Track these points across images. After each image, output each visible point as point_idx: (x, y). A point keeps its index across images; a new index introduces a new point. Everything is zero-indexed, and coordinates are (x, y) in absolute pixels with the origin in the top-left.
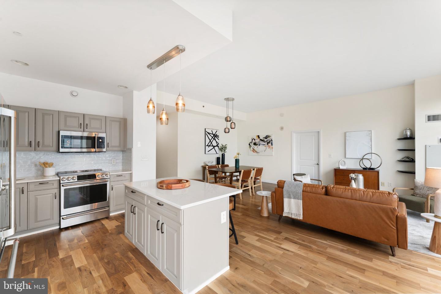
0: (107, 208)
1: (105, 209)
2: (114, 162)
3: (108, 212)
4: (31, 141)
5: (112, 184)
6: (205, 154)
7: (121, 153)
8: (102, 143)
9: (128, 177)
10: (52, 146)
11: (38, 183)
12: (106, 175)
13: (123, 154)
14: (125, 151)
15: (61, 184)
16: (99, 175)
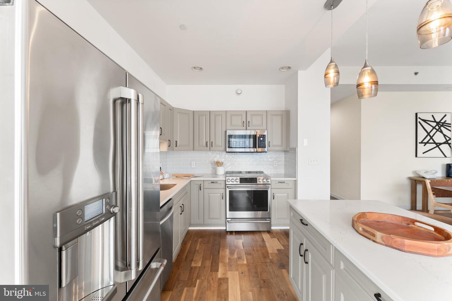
0: (268, 221)
1: (266, 220)
2: (276, 164)
3: (270, 224)
4: (207, 142)
5: (274, 191)
6: (416, 156)
7: (284, 153)
8: (263, 141)
9: (291, 185)
10: (221, 145)
11: (210, 182)
12: (267, 180)
13: (285, 155)
14: (288, 151)
15: (227, 185)
16: (259, 179)
